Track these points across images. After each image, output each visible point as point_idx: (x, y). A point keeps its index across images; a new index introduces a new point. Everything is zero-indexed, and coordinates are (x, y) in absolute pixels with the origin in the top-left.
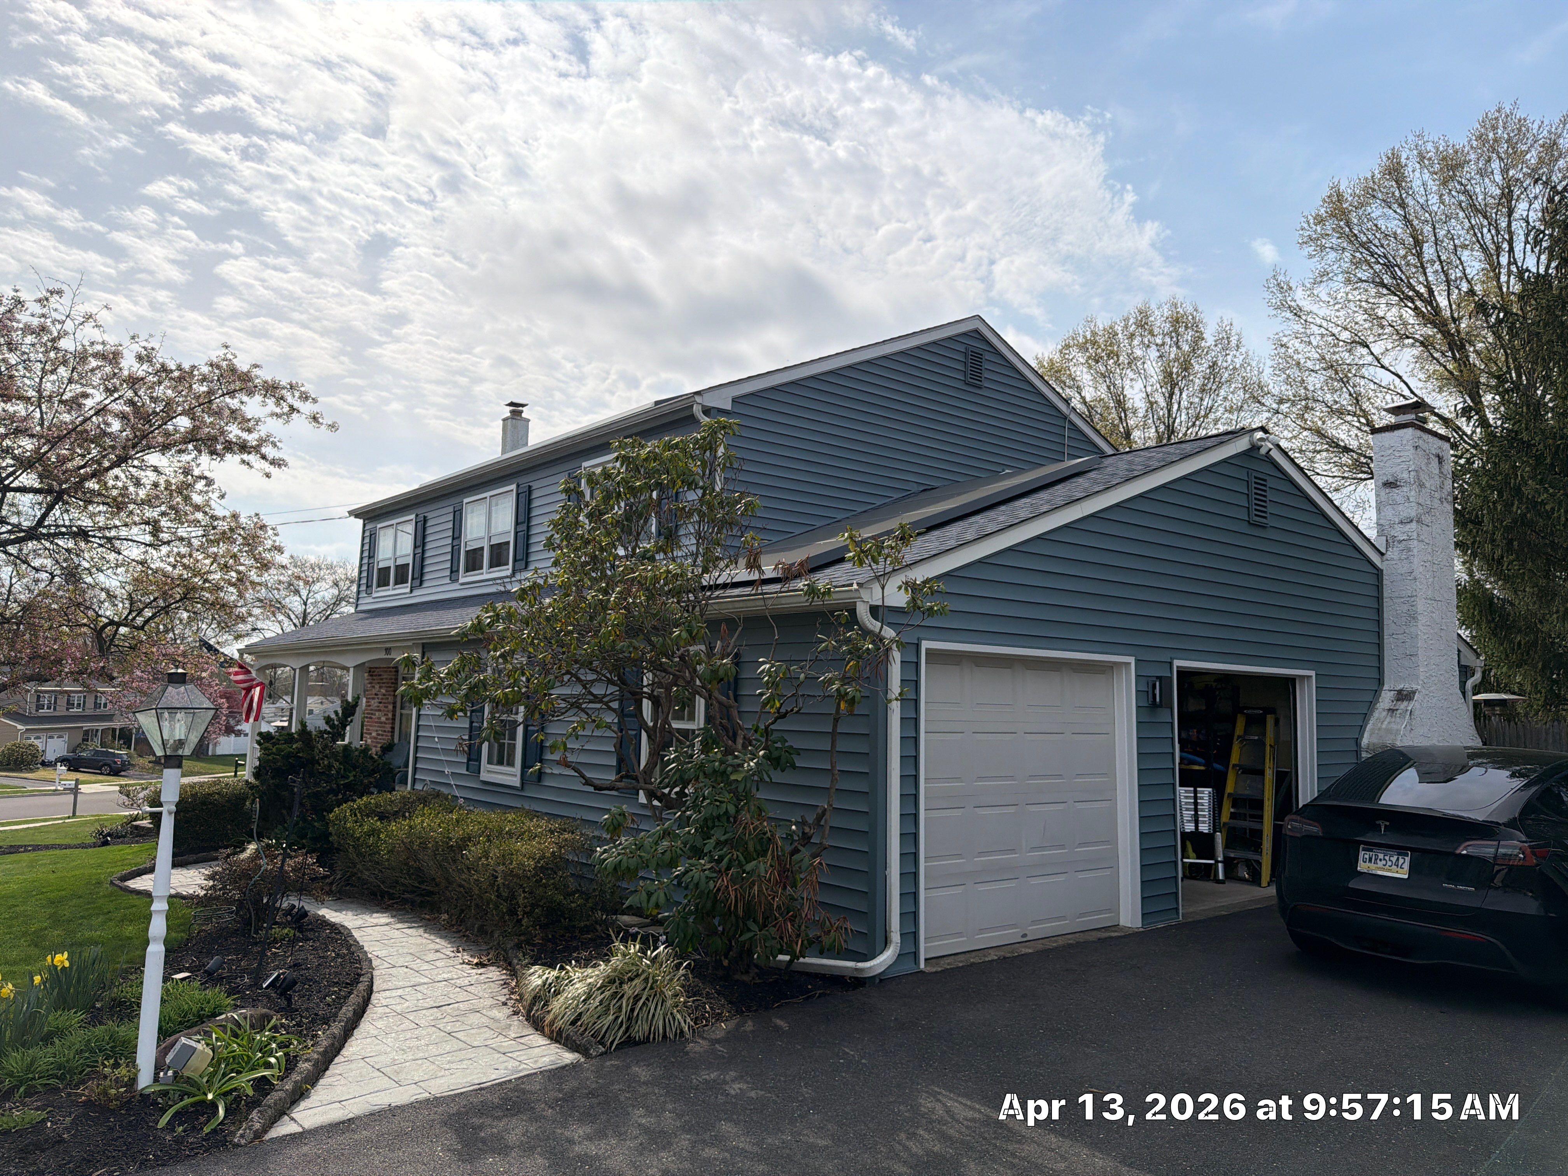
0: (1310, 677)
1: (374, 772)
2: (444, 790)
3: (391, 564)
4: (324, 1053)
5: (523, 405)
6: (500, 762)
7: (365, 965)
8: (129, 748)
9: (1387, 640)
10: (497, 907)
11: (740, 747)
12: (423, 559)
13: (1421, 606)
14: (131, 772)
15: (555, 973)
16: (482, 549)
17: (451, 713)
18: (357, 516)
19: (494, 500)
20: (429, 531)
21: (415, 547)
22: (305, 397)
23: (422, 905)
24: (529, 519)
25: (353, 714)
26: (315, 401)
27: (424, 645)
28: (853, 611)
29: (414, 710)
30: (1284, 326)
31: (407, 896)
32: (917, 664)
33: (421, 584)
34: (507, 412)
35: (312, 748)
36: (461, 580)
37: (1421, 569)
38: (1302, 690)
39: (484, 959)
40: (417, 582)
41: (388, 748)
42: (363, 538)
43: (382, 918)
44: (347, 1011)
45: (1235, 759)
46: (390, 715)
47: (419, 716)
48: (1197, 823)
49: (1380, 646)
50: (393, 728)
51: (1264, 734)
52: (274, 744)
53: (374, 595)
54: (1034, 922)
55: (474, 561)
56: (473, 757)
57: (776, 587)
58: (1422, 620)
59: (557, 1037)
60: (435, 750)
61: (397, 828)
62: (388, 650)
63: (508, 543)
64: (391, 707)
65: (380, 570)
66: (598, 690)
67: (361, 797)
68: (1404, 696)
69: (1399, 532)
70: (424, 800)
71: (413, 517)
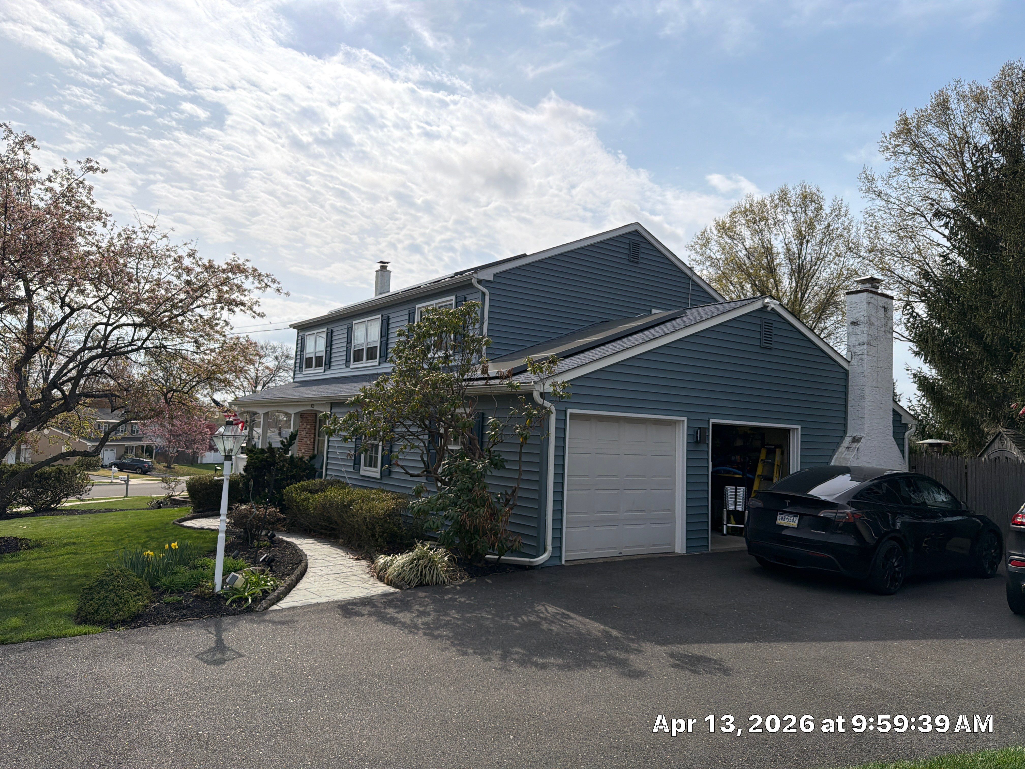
0: (797, 429)
1: (306, 469)
2: (342, 480)
3: (313, 355)
4: (289, 585)
5: (387, 263)
6: (370, 466)
7: (304, 557)
8: (152, 458)
9: (850, 409)
10: (366, 533)
11: (477, 458)
12: (331, 354)
13: (867, 391)
14: (153, 473)
15: (390, 558)
16: (363, 349)
17: (345, 440)
18: (294, 328)
19: (369, 323)
20: (334, 338)
21: (327, 347)
22: (274, 281)
23: (330, 536)
24: (388, 334)
25: (295, 439)
26: (279, 283)
27: (331, 403)
28: (532, 394)
29: (326, 437)
30: (870, 204)
31: (323, 531)
32: (565, 421)
33: (330, 368)
34: (378, 267)
35: (275, 456)
36: (352, 367)
37: (869, 370)
38: (794, 434)
39: (360, 557)
40: (328, 366)
41: (313, 457)
42: (298, 340)
43: (311, 541)
44: (297, 572)
45: (759, 472)
46: (312, 440)
47: (329, 441)
48: (736, 505)
49: (846, 412)
50: (314, 447)
51: (774, 460)
52: (255, 454)
53: (304, 373)
54: (626, 547)
55: (358, 357)
56: (357, 462)
57: (497, 382)
58: (868, 398)
59: (389, 583)
60: (337, 459)
61: (319, 497)
62: (312, 405)
63: (377, 347)
64: (313, 436)
65: (307, 358)
66: (413, 429)
67: (299, 482)
68: (856, 440)
69: (858, 350)
70: (332, 484)
71: (325, 330)
